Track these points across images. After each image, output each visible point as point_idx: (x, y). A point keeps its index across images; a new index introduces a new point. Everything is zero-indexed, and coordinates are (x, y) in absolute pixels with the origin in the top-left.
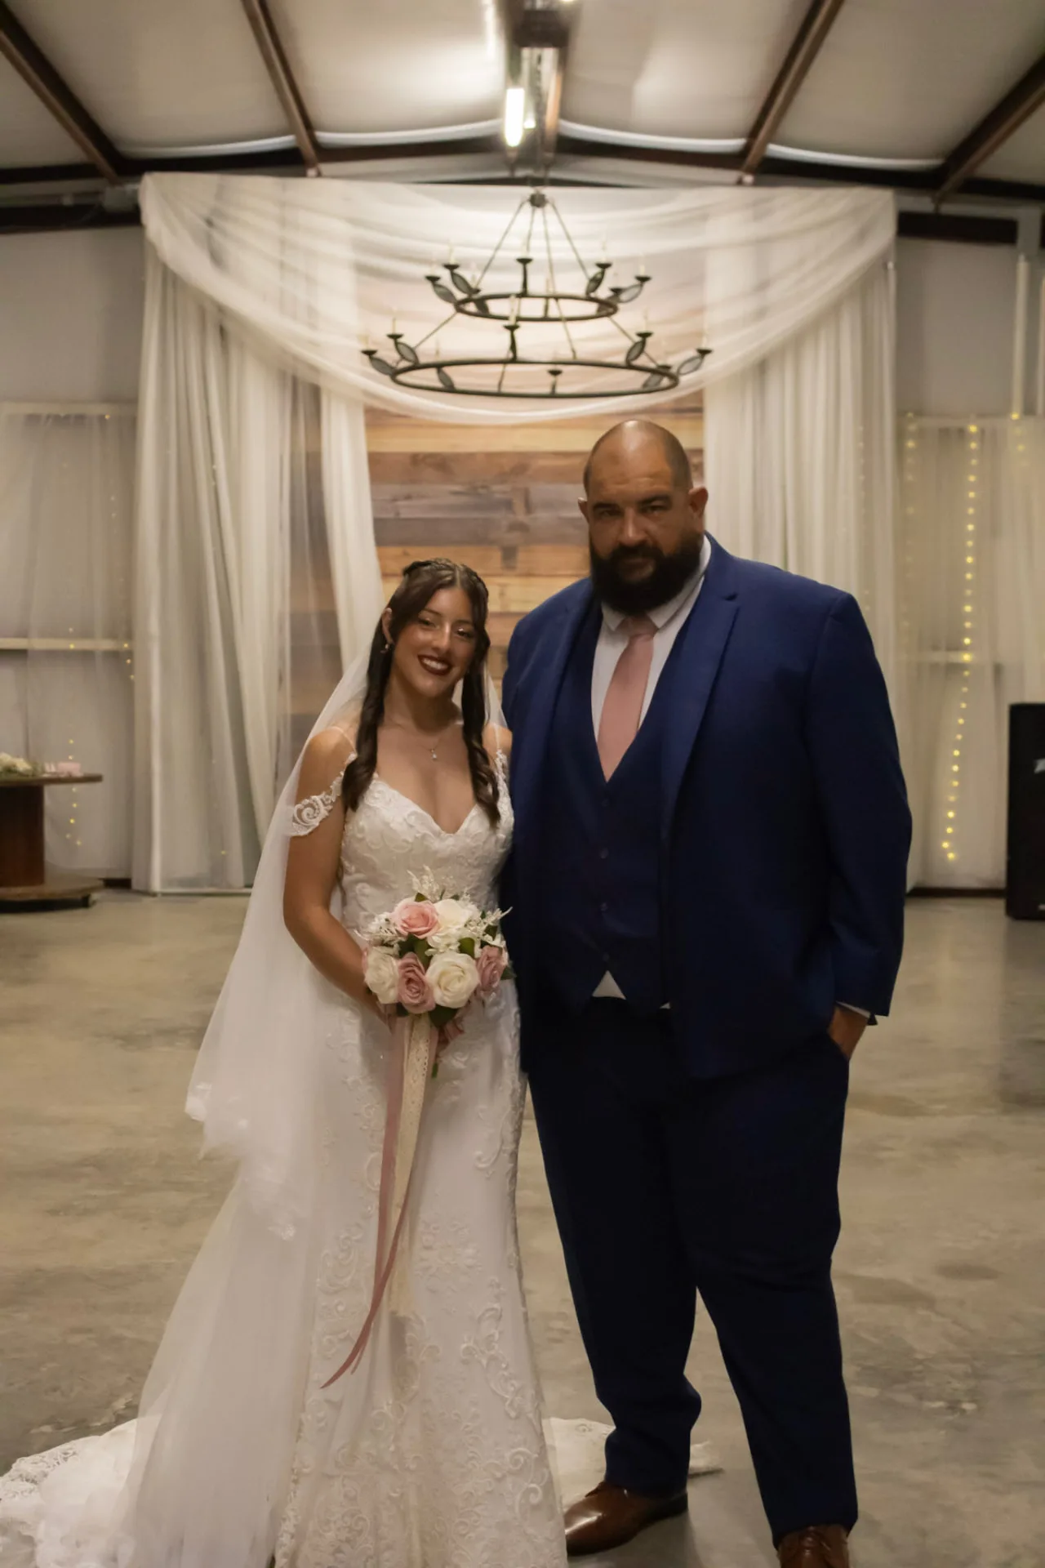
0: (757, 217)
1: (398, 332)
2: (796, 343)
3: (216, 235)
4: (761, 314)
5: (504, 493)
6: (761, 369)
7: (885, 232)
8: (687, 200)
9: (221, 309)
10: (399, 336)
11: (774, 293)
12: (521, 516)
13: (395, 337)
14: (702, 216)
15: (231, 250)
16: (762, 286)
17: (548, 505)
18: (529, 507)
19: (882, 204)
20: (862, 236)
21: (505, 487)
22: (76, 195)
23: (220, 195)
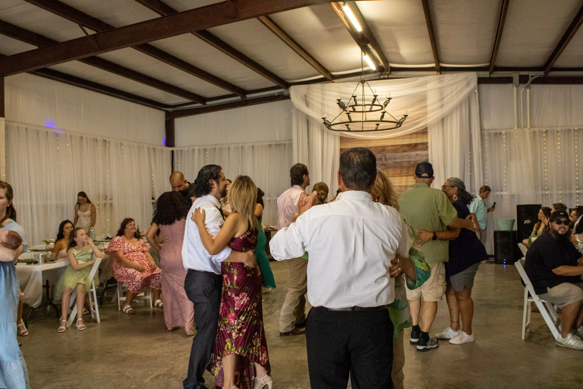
0: (440, 82)
1: (324, 117)
2: (451, 113)
3: (307, 99)
4: (442, 106)
5: (380, 156)
6: (443, 120)
7: (474, 83)
8: (421, 80)
9: (308, 116)
10: (325, 118)
11: (445, 101)
12: (385, 162)
13: (324, 119)
14: (426, 83)
15: (311, 102)
16: (442, 99)
17: (390, 159)
18: (386, 160)
19: (473, 76)
20: (468, 84)
21: (380, 155)
22: (278, 93)
23: (308, 89)
